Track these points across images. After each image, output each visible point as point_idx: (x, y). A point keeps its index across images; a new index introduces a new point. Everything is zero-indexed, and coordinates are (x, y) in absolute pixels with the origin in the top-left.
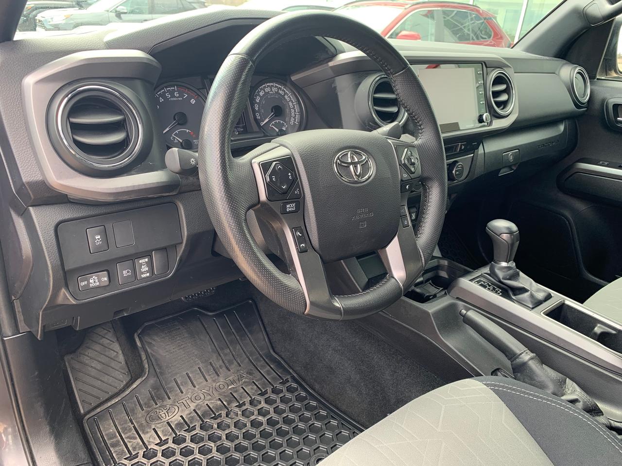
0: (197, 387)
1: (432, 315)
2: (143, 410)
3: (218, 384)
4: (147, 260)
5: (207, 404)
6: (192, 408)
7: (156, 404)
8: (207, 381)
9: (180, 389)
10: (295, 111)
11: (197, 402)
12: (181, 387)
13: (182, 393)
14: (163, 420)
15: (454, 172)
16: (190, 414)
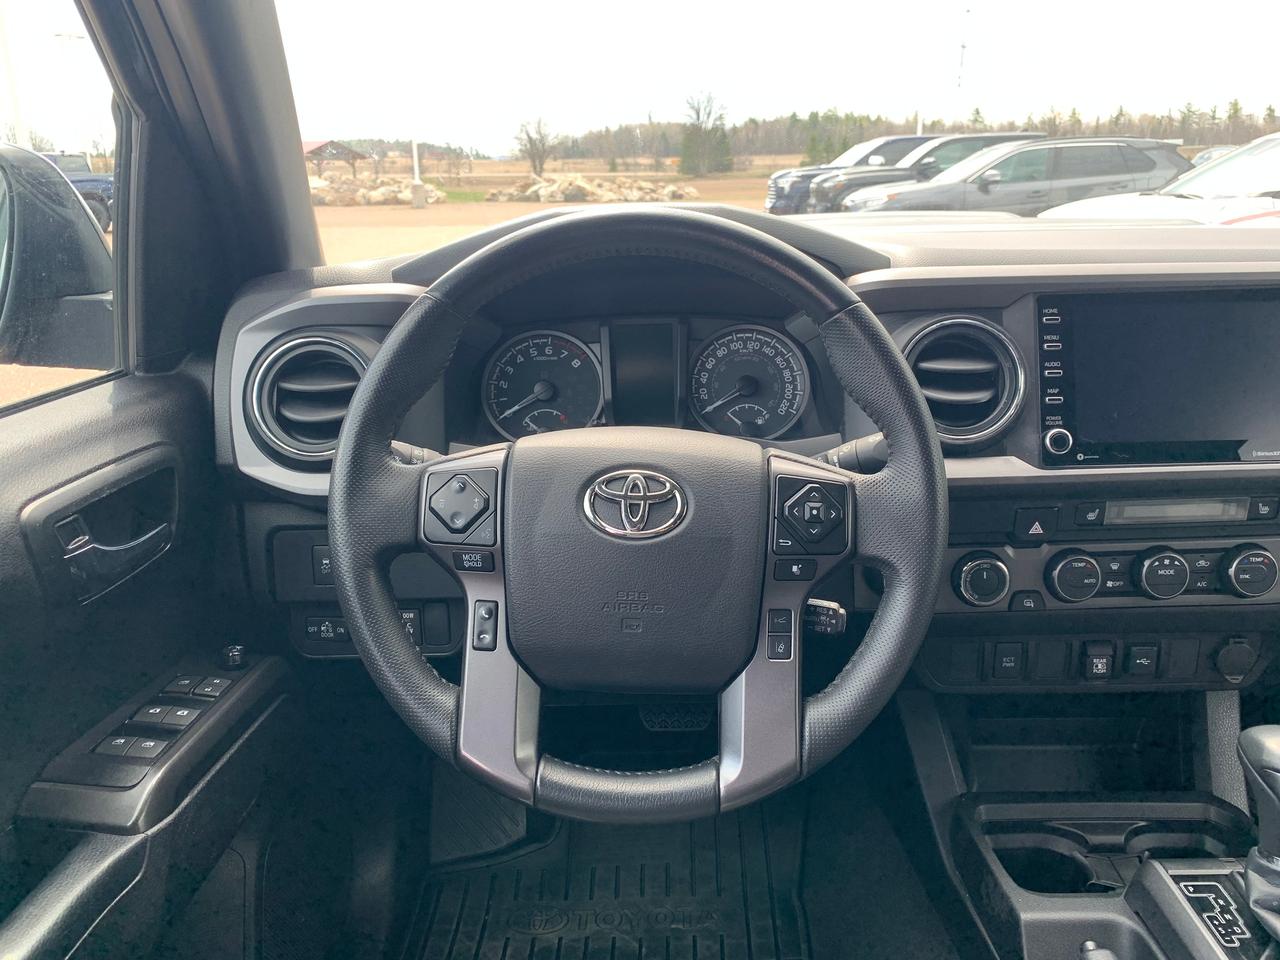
0: (620, 899)
1: (1025, 926)
2: (515, 898)
3: (659, 910)
4: (412, 615)
5: (614, 938)
6: (588, 932)
7: (541, 898)
8: (642, 893)
9: (591, 890)
10: (795, 389)
11: (603, 926)
12: (596, 888)
13: (591, 898)
14: (533, 931)
15: (1232, 571)
16: (574, 941)
